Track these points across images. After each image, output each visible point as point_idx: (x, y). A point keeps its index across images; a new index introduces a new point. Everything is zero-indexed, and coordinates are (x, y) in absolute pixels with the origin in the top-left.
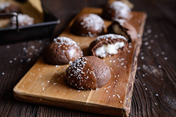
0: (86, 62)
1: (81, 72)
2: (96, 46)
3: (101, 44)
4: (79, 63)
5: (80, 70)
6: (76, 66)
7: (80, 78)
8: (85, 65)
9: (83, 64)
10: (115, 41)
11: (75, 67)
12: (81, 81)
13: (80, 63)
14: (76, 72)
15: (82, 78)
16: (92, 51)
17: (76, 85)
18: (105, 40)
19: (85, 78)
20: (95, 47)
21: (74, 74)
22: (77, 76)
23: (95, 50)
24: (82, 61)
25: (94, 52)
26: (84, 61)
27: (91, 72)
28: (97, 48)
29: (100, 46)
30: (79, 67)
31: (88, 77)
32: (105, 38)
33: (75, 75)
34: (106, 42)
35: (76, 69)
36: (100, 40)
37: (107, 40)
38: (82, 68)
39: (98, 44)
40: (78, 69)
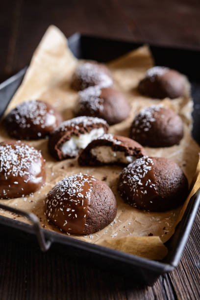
0: (150, 167)
1: (138, 181)
2: (62, 140)
3: (69, 136)
4: (140, 167)
5: (138, 179)
6: (135, 171)
7: (134, 190)
8: (147, 171)
9: (145, 170)
11: (133, 172)
12: (135, 195)
13: (142, 167)
14: (132, 179)
15: (137, 191)
17: (128, 199)
19: (142, 192)
20: (59, 142)
21: (128, 182)
22: (132, 186)
23: (60, 146)
24: (146, 164)
26: (148, 166)
27: (152, 186)
28: (63, 143)
29: (67, 140)
30: (138, 173)
31: (146, 192)
32: (73, 125)
33: (128, 184)
35: (132, 175)
36: (66, 129)
37: (77, 128)
38: (141, 176)
39: (65, 137)
40: (135, 176)
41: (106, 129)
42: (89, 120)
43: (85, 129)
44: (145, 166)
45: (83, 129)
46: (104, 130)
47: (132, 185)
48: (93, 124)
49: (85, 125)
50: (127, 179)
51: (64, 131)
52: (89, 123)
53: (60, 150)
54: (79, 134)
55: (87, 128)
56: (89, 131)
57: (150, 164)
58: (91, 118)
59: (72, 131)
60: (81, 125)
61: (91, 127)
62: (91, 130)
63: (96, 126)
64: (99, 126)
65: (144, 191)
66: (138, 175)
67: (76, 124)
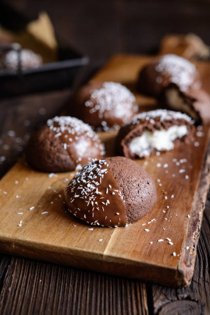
0: (106, 170)
1: (95, 190)
2: (131, 134)
3: (141, 130)
4: (92, 173)
5: (94, 188)
6: (87, 179)
7: (92, 203)
8: (103, 175)
9: (100, 175)
10: (169, 124)
11: (84, 181)
12: (96, 209)
13: (95, 172)
14: (86, 190)
15: (96, 203)
16: (123, 143)
17: (85, 217)
18: (149, 122)
19: (103, 203)
20: (128, 137)
21: (81, 195)
22: (88, 199)
23: (128, 142)
24: (98, 167)
25: (125, 148)
26: (102, 169)
27: (115, 192)
28: (132, 138)
29: (138, 135)
30: (91, 180)
31: (108, 202)
32: (148, 119)
33: (83, 198)
34: (150, 127)
35: (85, 185)
36: (138, 122)
37: (152, 122)
38: (97, 184)
39: (135, 131)
40: (89, 185)
41: (189, 128)
42: (169, 115)
43: (162, 124)
44: (98, 170)
45: (159, 124)
46: (188, 129)
47: (88, 197)
48: (173, 119)
49: (162, 119)
50: (79, 192)
51: (136, 124)
52: (169, 118)
53: (128, 147)
54: (153, 129)
55: (165, 124)
56: (167, 127)
57: (104, 167)
58: (172, 113)
59: (145, 125)
60: (157, 119)
61: (171, 123)
62: (169, 127)
63: (177, 123)
64: (180, 122)
65: (105, 202)
66: (92, 183)
67: (151, 118)
